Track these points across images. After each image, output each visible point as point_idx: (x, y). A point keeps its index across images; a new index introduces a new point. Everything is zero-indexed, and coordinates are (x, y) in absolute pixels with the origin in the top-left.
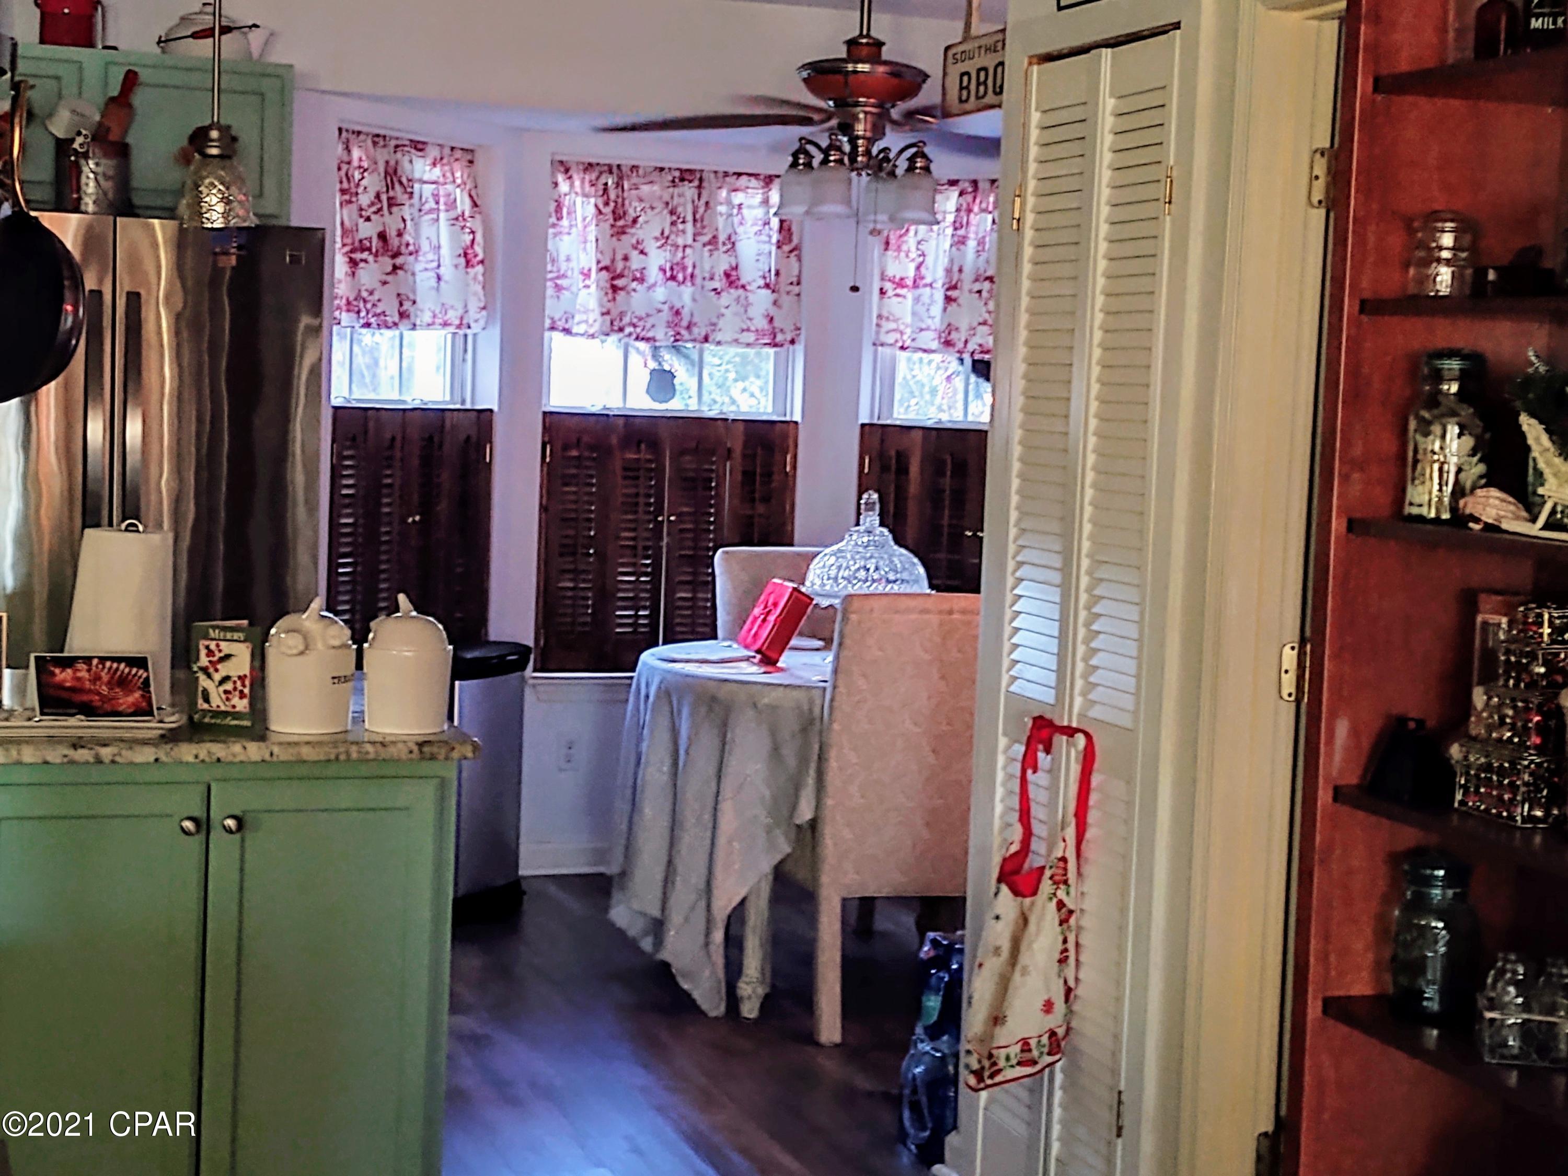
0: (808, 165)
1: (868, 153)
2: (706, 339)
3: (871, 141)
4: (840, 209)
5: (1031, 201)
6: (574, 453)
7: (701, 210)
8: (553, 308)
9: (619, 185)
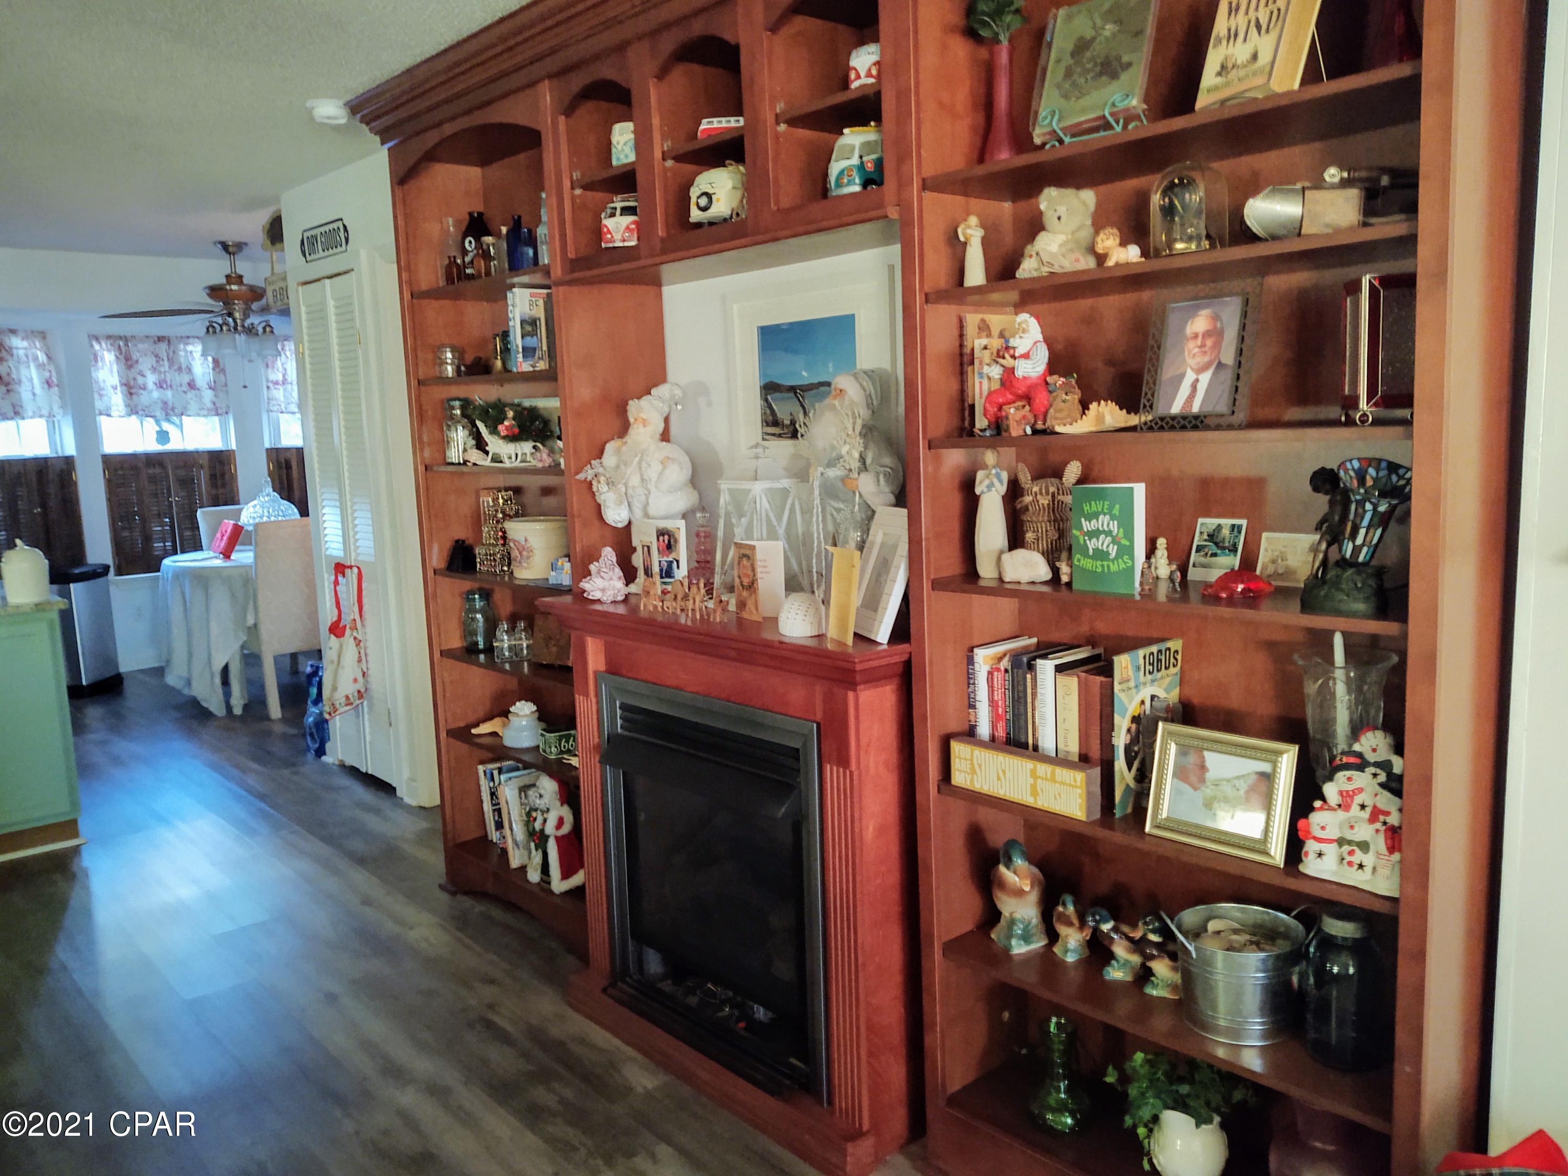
0: (215, 332)
1: (243, 326)
2: (182, 414)
3: (243, 320)
4: (230, 351)
5: (306, 345)
6: (121, 472)
7: (171, 354)
8: (99, 405)
9: (126, 345)
